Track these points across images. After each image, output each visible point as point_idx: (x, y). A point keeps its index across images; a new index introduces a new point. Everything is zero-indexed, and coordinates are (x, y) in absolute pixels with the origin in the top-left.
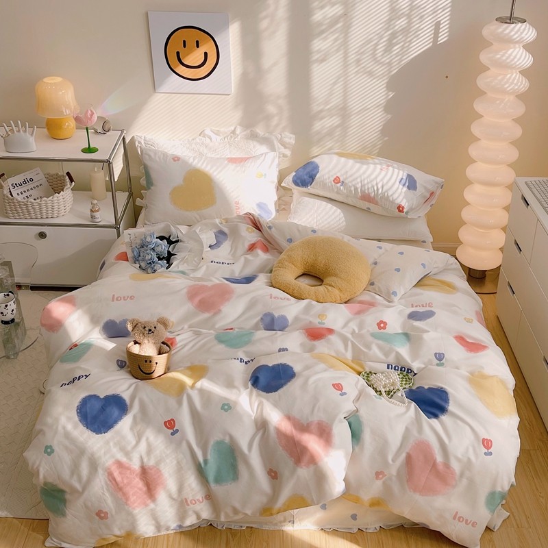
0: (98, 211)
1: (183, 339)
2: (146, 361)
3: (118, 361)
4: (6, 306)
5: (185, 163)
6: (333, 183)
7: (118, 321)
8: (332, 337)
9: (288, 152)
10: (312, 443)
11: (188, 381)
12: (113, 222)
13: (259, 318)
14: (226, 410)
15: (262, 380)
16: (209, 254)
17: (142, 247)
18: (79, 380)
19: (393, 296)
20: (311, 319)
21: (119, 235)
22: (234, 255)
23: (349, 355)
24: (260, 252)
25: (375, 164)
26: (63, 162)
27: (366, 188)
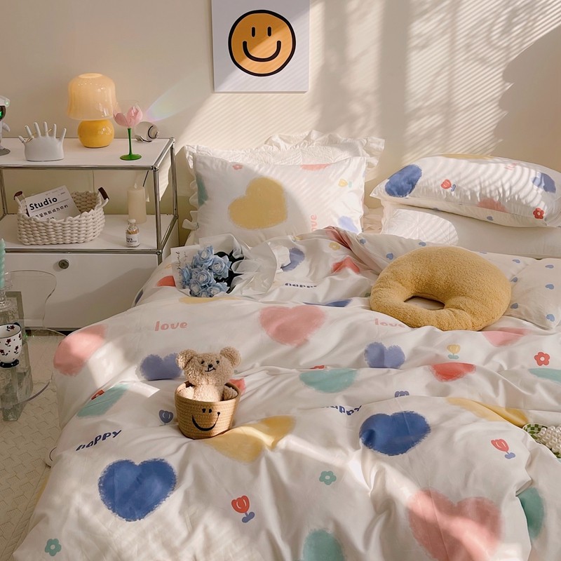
0: (136, 233)
1: (253, 380)
2: (204, 410)
3: (161, 412)
4: (9, 341)
5: (249, 171)
6: (441, 187)
7: (163, 357)
8: (473, 376)
9: (375, 161)
10: (469, 533)
11: (267, 440)
12: (154, 246)
13: (362, 350)
14: (328, 483)
15: (380, 435)
16: (282, 277)
17: (195, 267)
18: (104, 439)
19: (549, 321)
20: (438, 352)
21: (160, 261)
22: (313, 278)
23: (501, 401)
24: (350, 271)
25: (496, 163)
26: (95, 171)
27: (488, 191)
